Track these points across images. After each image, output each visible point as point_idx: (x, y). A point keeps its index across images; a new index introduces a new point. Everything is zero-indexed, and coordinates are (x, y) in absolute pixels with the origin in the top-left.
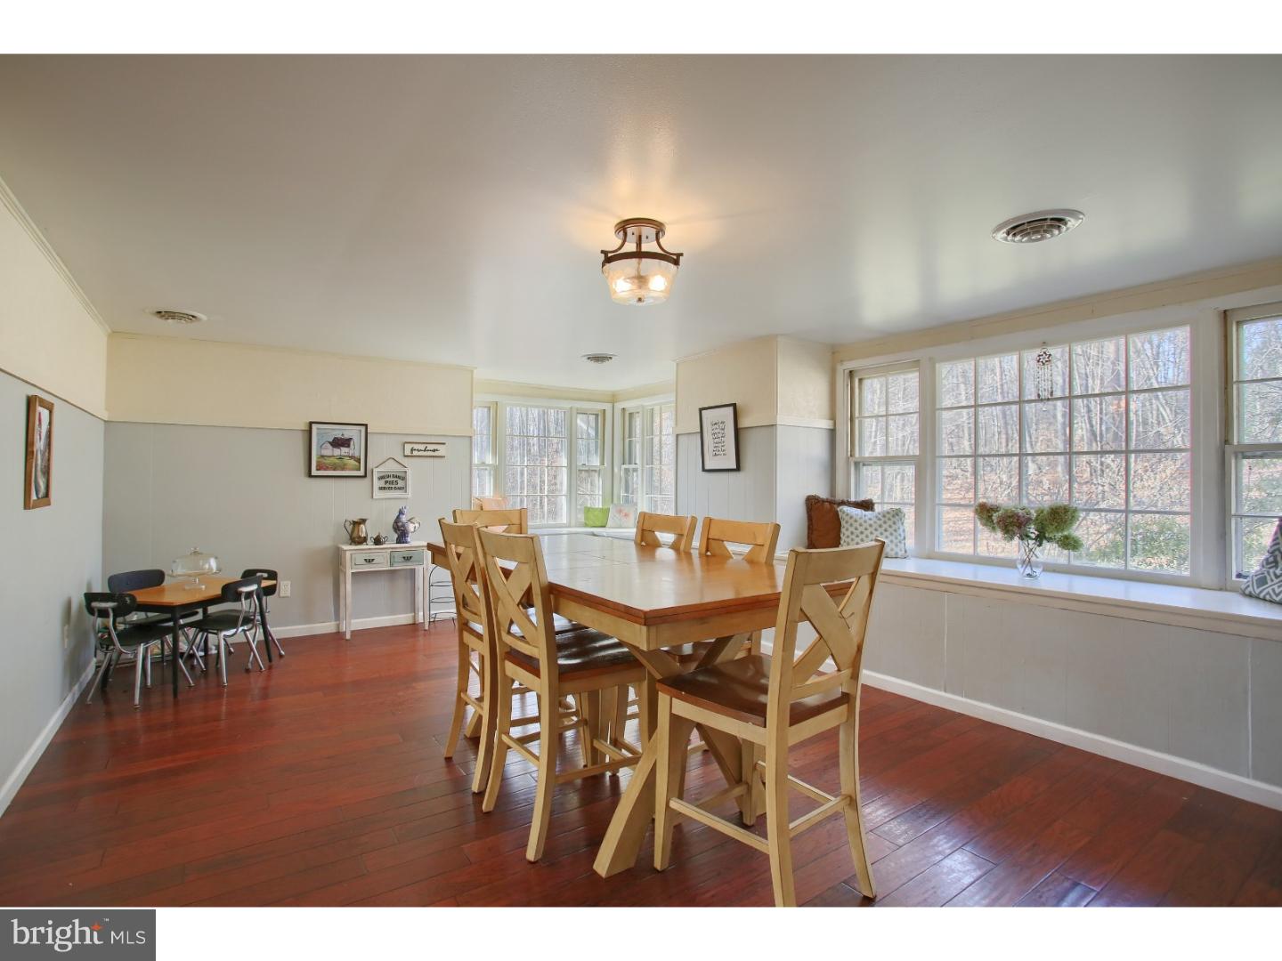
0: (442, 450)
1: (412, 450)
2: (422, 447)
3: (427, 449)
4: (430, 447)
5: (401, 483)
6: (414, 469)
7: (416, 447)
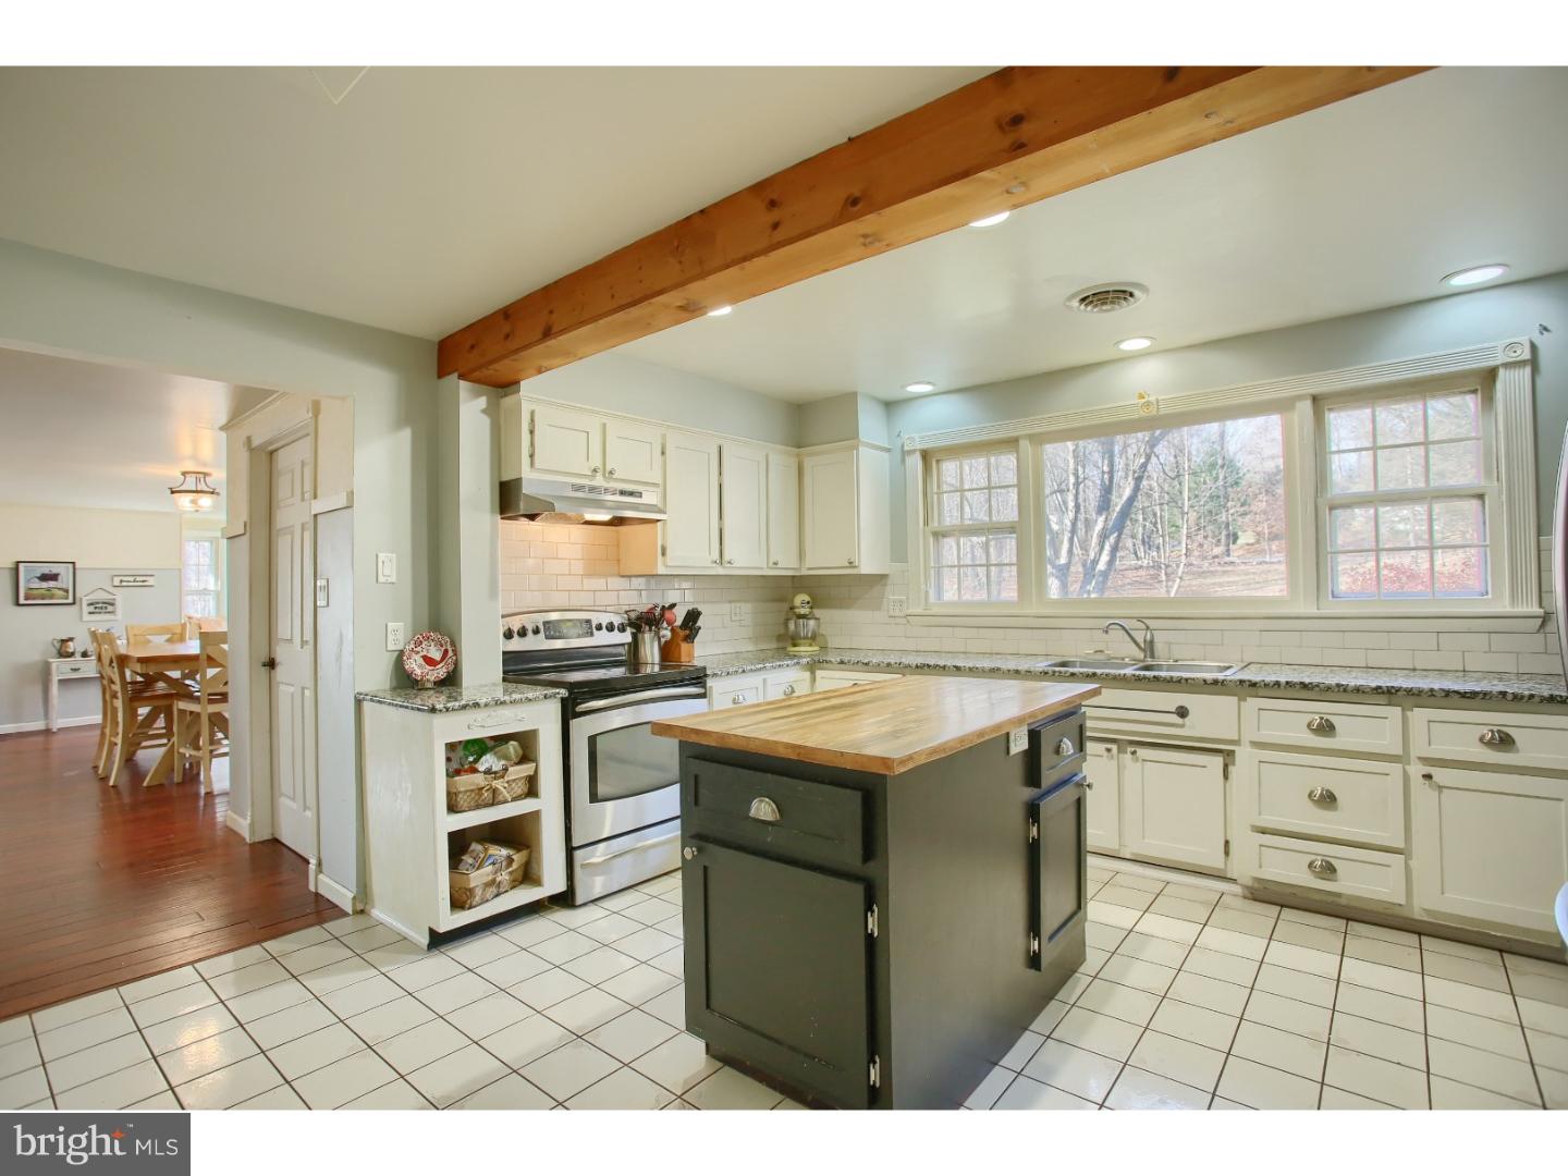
0: (151, 581)
1: (121, 581)
2: (132, 579)
3: (138, 580)
4: (138, 579)
5: (110, 608)
6: (120, 597)
7: (125, 579)
